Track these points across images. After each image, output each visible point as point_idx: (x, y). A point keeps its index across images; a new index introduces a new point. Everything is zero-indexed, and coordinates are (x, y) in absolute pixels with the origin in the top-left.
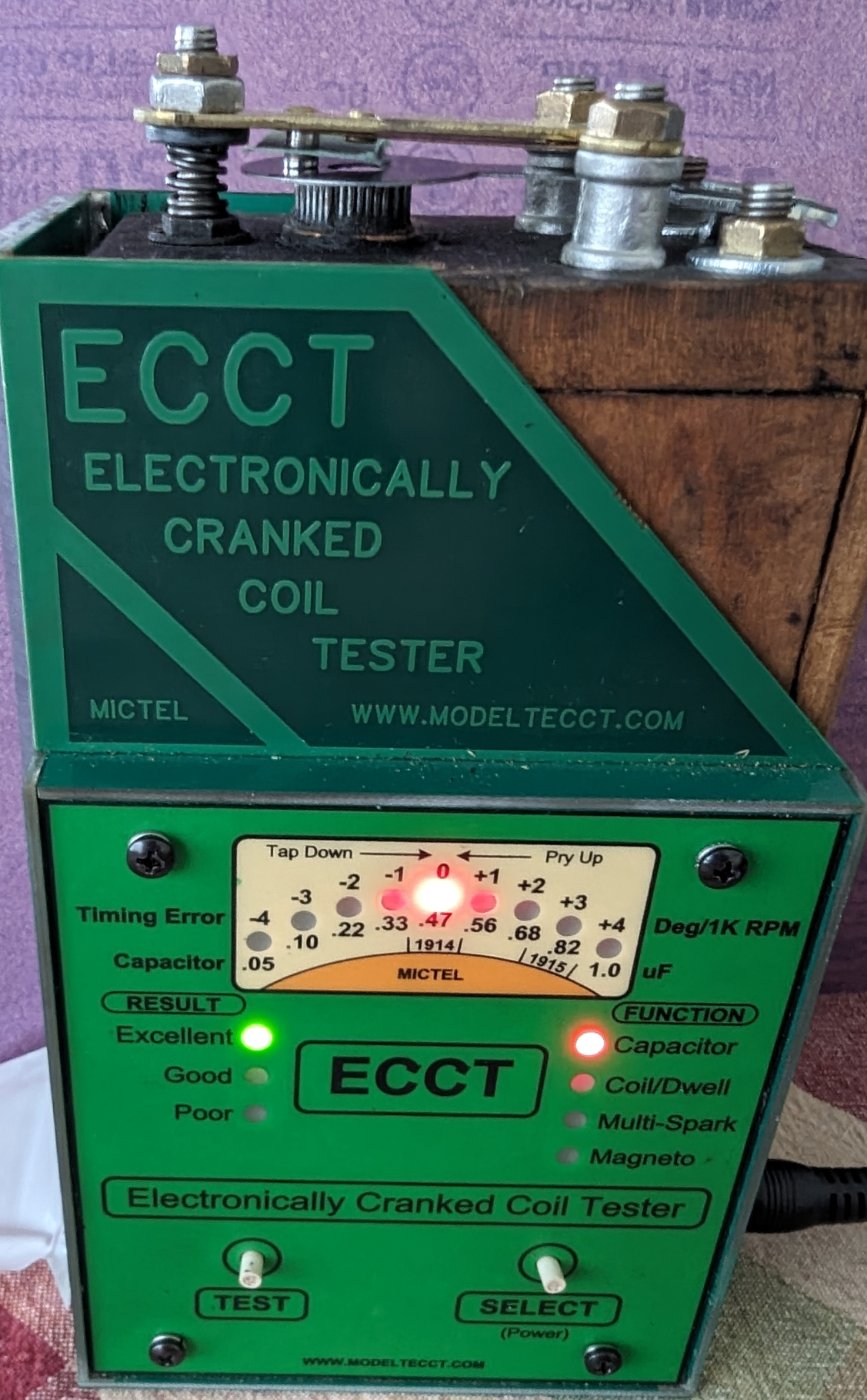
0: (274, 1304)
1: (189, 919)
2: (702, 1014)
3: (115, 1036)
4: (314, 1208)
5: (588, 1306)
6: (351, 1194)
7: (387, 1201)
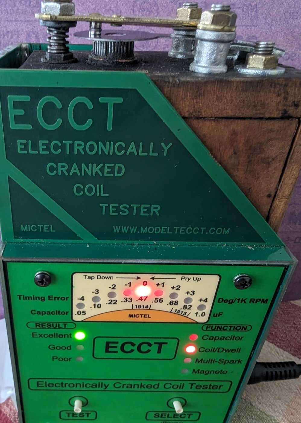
0: (86, 415)
1: (56, 299)
2: (232, 328)
3: (32, 336)
4: (99, 387)
5: (190, 415)
6: (111, 383)
7: (123, 385)
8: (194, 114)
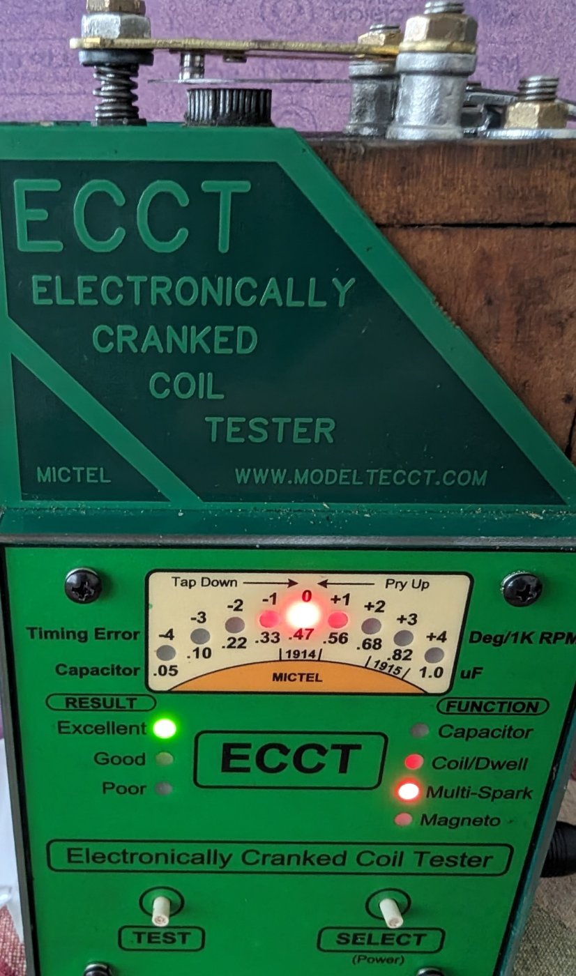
0: (178, 938)
1: (113, 635)
2: (506, 706)
3: (57, 730)
4: (209, 862)
5: (419, 937)
6: (238, 850)
7: (265, 856)
8: (399, 217)
